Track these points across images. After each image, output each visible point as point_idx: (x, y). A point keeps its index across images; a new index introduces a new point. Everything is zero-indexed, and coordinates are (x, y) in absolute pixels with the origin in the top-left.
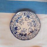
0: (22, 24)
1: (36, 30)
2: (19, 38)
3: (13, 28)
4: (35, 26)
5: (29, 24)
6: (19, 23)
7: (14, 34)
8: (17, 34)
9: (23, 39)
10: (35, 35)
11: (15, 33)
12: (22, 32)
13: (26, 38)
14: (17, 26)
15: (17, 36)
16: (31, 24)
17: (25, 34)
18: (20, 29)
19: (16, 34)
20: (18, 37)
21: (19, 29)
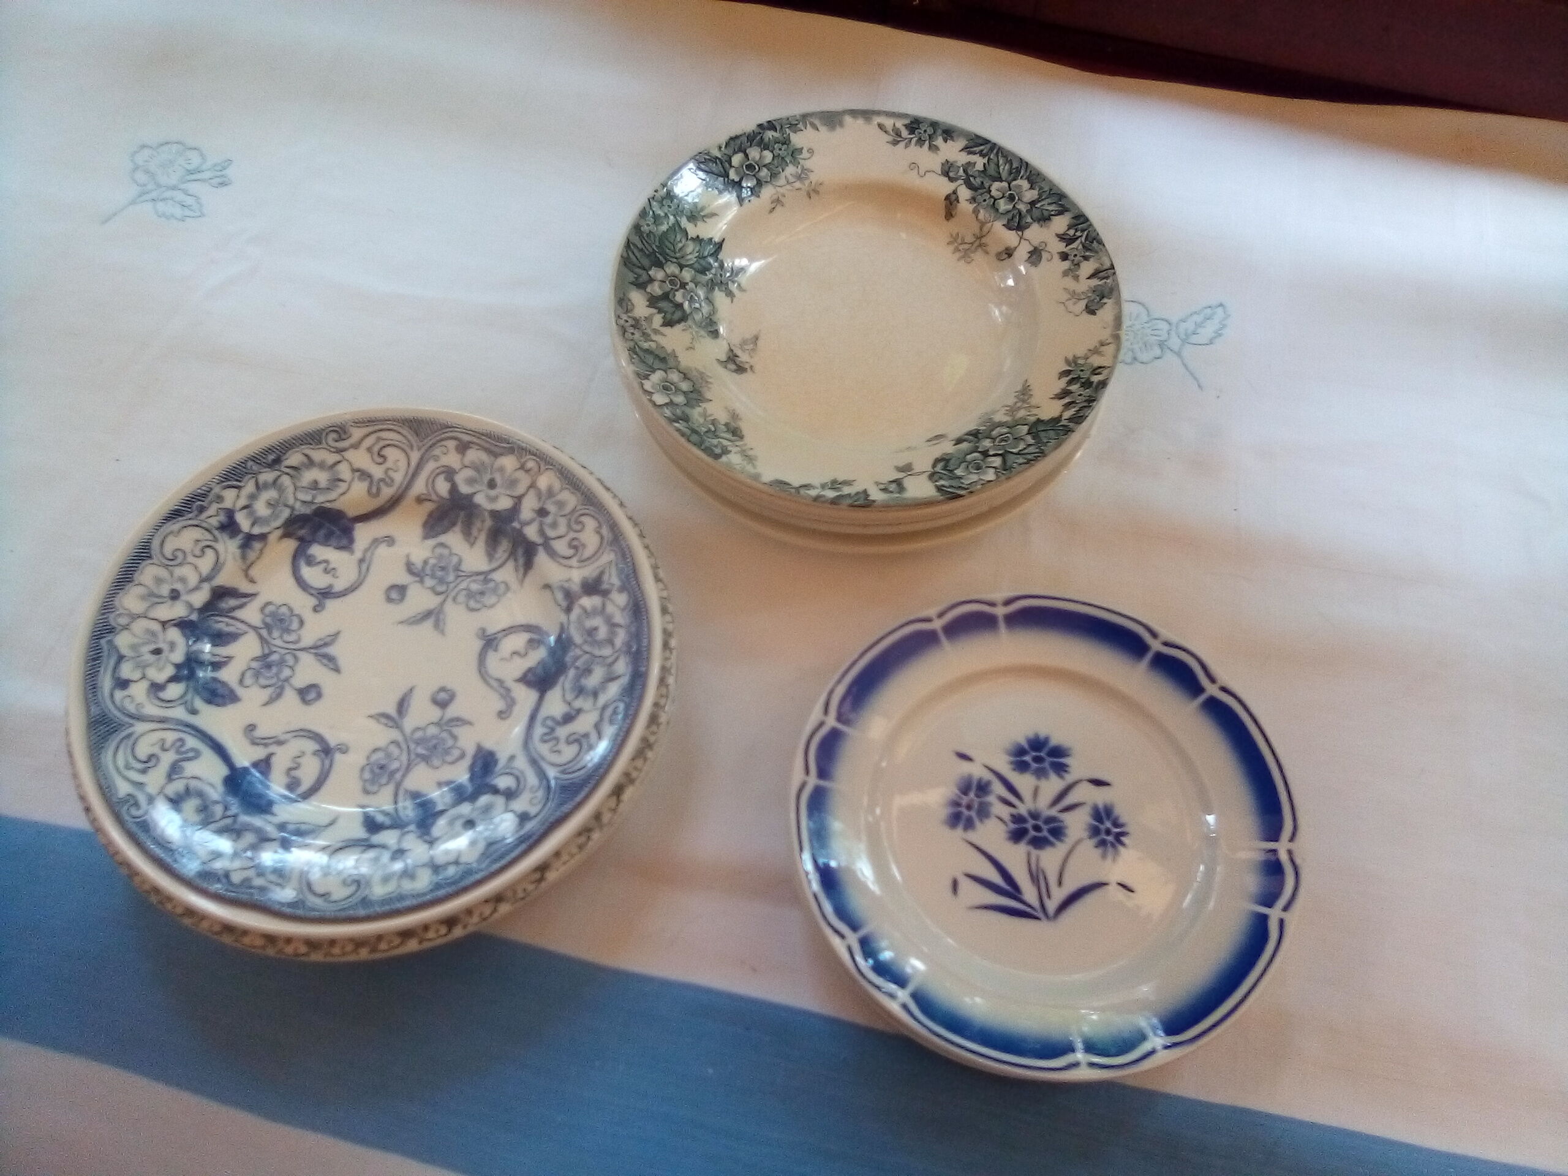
0: (421, 714)
1: (229, 526)
2: (571, 500)
3: (592, 681)
4: (221, 593)
5: (308, 670)
6: (468, 740)
7: (613, 579)
8: (576, 576)
9: (509, 462)
10: (294, 458)
11: (592, 587)
12: (485, 576)
13: (452, 459)
14: (526, 697)
15: (590, 538)
16: (265, 662)
17: (454, 539)
18: (490, 642)
19: (590, 571)
20: (575, 521)
21: (518, 641)
